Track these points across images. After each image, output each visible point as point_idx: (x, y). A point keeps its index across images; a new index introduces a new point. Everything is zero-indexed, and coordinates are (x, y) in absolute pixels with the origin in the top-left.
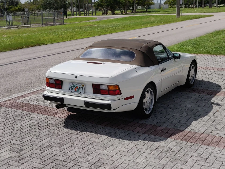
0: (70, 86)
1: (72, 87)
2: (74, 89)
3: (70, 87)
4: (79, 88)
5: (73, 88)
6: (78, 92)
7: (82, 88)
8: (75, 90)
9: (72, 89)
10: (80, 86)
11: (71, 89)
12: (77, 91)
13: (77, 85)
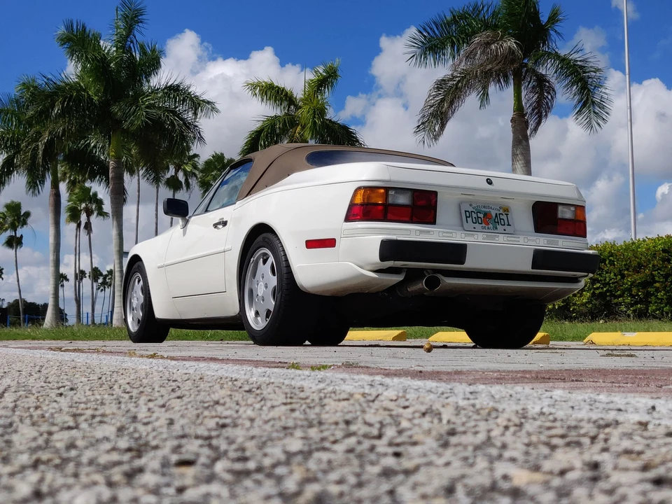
0: (467, 213)
1: (474, 215)
2: (480, 222)
3: (468, 215)
4: (494, 216)
5: (478, 217)
6: (496, 228)
7: (504, 217)
8: (483, 225)
9: (474, 221)
10: (498, 212)
11: (469, 219)
12: (491, 226)
13: (488, 210)
